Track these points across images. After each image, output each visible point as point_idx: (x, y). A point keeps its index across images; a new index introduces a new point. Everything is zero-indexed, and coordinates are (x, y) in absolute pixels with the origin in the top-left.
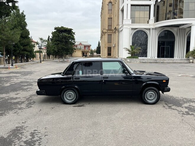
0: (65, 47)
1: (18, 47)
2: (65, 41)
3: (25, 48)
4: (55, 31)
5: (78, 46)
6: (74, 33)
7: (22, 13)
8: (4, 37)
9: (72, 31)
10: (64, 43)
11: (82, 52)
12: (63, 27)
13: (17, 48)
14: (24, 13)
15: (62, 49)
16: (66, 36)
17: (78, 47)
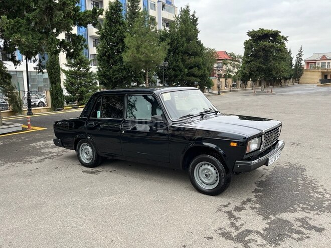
0: (263, 67)
1: (180, 71)
2: (263, 55)
3: (191, 71)
4: (250, 38)
5: (317, 62)
6: (285, 39)
7: (193, 16)
8: (142, 57)
9: (279, 34)
10: (261, 59)
11: (322, 73)
12: (262, 30)
13: (178, 73)
14: (195, 15)
15: (257, 70)
16: (265, 46)
17: (319, 64)
